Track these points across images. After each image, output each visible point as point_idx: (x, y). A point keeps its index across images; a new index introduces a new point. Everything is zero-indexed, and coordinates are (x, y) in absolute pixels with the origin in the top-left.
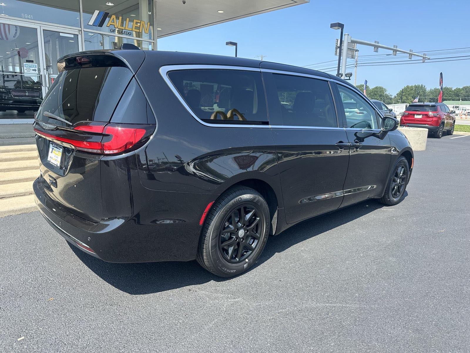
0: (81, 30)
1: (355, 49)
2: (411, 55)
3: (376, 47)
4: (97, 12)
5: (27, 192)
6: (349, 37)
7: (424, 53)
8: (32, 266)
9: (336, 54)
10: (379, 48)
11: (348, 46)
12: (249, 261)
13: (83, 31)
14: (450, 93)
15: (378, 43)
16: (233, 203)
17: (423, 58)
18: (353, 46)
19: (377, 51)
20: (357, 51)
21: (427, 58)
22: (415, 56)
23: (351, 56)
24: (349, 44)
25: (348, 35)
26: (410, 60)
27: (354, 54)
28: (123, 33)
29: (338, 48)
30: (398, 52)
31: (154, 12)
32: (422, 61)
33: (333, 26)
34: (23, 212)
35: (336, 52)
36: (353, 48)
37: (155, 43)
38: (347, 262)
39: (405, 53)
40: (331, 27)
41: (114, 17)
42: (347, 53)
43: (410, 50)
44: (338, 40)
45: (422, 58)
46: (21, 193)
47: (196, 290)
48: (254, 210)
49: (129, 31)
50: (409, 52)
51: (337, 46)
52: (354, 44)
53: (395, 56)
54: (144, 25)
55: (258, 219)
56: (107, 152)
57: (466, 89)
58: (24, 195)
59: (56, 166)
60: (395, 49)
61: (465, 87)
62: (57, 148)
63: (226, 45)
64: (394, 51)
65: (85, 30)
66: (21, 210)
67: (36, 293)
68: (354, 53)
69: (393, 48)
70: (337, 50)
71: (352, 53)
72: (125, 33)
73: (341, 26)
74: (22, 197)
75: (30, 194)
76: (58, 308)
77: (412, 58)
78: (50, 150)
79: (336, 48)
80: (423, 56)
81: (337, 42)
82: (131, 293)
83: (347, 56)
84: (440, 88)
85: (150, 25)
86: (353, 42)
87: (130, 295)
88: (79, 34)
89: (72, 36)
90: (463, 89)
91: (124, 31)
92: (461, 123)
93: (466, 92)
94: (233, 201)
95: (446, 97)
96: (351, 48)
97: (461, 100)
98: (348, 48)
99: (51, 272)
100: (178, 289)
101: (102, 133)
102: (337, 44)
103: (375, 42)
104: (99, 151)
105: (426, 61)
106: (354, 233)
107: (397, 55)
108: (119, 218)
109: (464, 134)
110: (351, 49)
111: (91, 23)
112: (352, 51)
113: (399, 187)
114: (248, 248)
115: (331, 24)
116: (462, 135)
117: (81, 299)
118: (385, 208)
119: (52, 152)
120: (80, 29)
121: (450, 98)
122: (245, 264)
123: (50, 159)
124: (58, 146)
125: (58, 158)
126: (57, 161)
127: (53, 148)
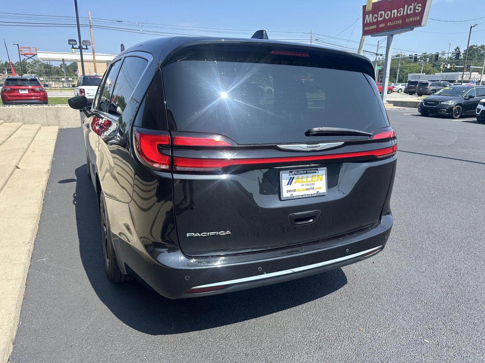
62: (306, 173)
78: (284, 182)
119: (291, 184)
123: (290, 193)
124: (308, 170)
125: (314, 184)
126: (313, 189)
127: (294, 177)
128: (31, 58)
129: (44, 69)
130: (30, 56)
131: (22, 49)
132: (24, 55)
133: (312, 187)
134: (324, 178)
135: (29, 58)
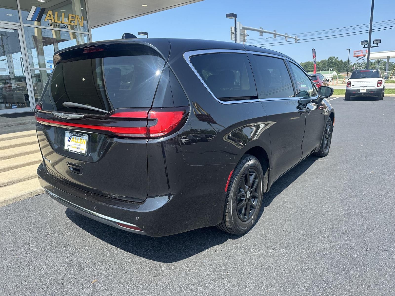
0: (21, 25)
1: (245, 34)
2: (286, 37)
3: (261, 32)
4: (34, 8)
5: (10, 182)
6: (241, 24)
7: (296, 35)
8: (55, 252)
9: (232, 39)
10: (263, 33)
11: (241, 32)
12: (254, 217)
13: (22, 26)
14: (312, 65)
15: (262, 29)
16: (244, 169)
17: (296, 39)
18: (244, 32)
19: (262, 36)
20: (247, 36)
21: (298, 39)
22: (290, 38)
23: (243, 40)
24: (241, 30)
25: (240, 23)
26: (287, 41)
27: (245, 39)
28: (60, 26)
29: (233, 34)
30: (277, 36)
31: (87, 7)
32: (295, 42)
33: (228, 16)
34: (15, 201)
35: (232, 37)
36: (244, 34)
37: (90, 35)
38: (323, 207)
39: (282, 36)
40: (226, 17)
41: (50, 12)
42: (240, 38)
43: (286, 34)
44: (232, 27)
45: (294, 40)
46: (5, 184)
47: (221, 250)
48: (255, 173)
49: (65, 25)
50: (285, 35)
51: (231, 32)
52: (244, 31)
53: (276, 39)
54: (79, 19)
55: (257, 181)
56: (154, 135)
57: (323, 62)
58: (8, 185)
59: (79, 153)
60: (275, 33)
61: (322, 61)
62: (77, 136)
63: (139, 34)
64: (274, 35)
65: (24, 25)
66: (12, 200)
67: (76, 278)
68: (245, 37)
69: (273, 32)
70: (232, 36)
71: (244, 38)
72: (62, 27)
73: (234, 16)
74: (6, 188)
75: (13, 183)
76: (107, 288)
77: (288, 39)
78: (67, 139)
79: (231, 34)
80: (295, 38)
81: (232, 29)
82: (166, 262)
83: (240, 40)
84: (314, 61)
85: (84, 20)
86: (244, 29)
87: (166, 264)
88: (19, 29)
89: (13, 31)
90: (321, 62)
91: (61, 24)
92: (337, 88)
93: (324, 64)
94: (243, 168)
95: (309, 69)
96: (243, 33)
97: (320, 71)
98: (241, 34)
99: (78, 255)
100: (204, 251)
101: (147, 118)
102: (232, 31)
103: (260, 28)
104: (144, 135)
105: (298, 42)
106: (312, 182)
107: (277, 37)
108: (161, 196)
109: (336, 96)
110: (242, 35)
111: (29, 18)
112: (244, 36)
113: (327, 141)
114: (252, 207)
115: (227, 14)
116: (335, 98)
117: (124, 276)
118: (320, 160)
119: (69, 141)
120: (19, 24)
121: (312, 69)
122: (252, 221)
123: (68, 147)
124: (78, 134)
125: (80, 145)
126: (80, 148)
127: (71, 137)
128: (361, 58)
129: (384, 66)
130: (360, 57)
131: (356, 53)
132: (356, 57)
133: (79, 147)
134: (86, 142)
135: (360, 59)
